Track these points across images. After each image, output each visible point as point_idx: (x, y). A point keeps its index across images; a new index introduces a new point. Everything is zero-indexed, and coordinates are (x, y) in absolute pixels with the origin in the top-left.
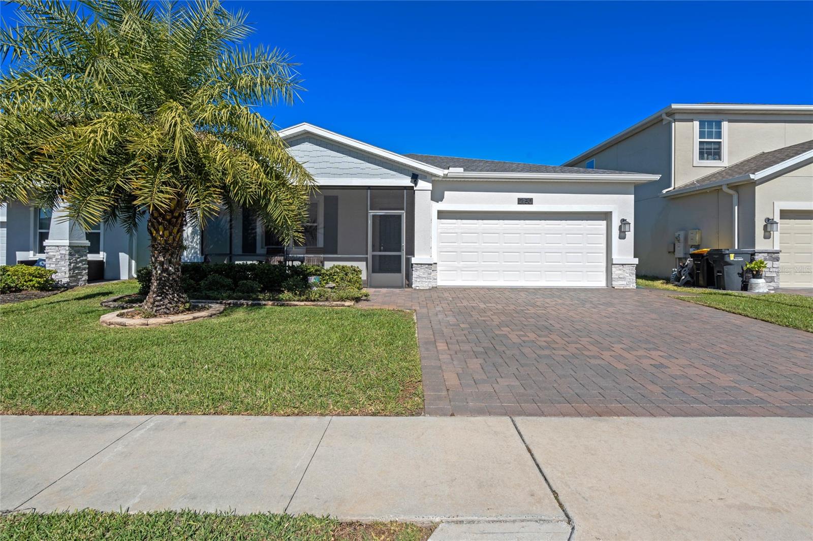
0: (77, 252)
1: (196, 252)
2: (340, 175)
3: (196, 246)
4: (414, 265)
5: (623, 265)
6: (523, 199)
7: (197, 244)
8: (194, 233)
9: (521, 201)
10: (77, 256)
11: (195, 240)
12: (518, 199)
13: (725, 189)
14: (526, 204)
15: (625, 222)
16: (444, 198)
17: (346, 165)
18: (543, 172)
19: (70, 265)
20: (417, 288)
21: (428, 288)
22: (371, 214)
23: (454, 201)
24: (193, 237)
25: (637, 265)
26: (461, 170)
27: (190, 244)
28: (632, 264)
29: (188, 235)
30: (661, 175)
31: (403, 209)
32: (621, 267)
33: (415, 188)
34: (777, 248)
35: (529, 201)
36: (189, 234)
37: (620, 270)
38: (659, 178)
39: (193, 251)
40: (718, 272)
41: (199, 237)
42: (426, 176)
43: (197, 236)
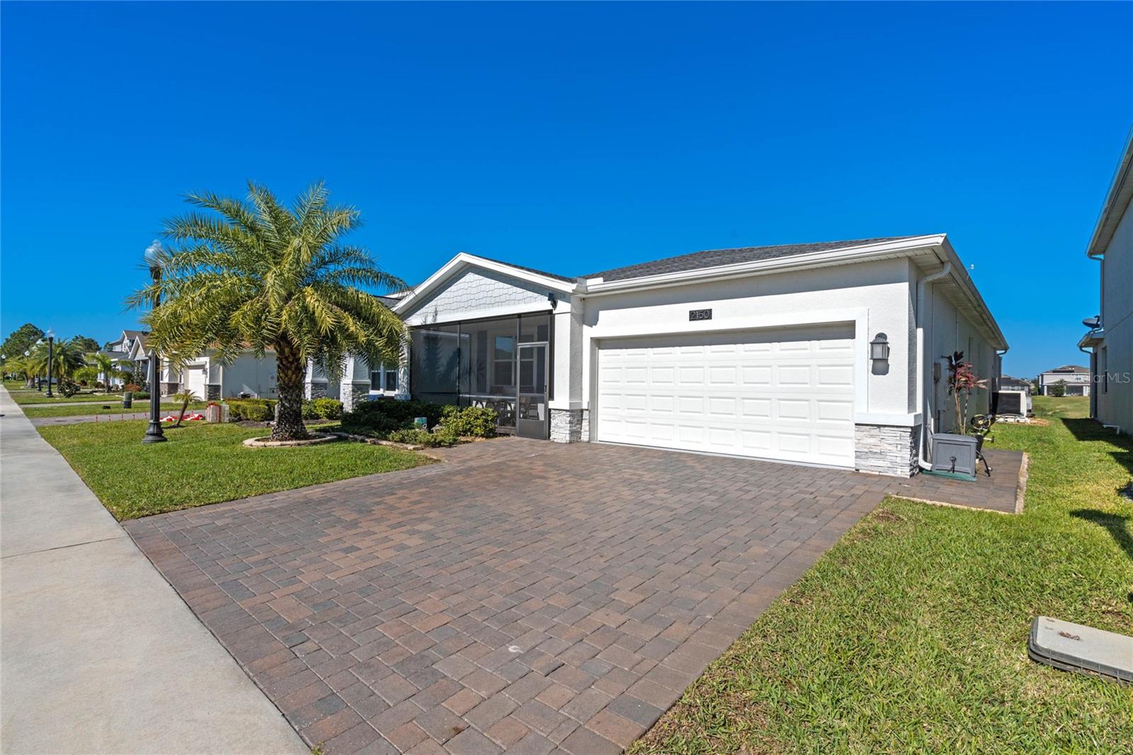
0: (359, 389)
2: (478, 306)
4: (552, 411)
5: (879, 426)
6: (696, 311)
9: (694, 316)
10: (359, 392)
12: (690, 312)
14: (701, 319)
15: (881, 340)
16: (598, 320)
17: (496, 293)
18: (737, 262)
19: (353, 399)
20: (555, 441)
21: (565, 442)
22: (520, 347)
23: (612, 322)
25: (911, 427)
26: (600, 280)
28: (901, 427)
30: (945, 234)
31: (547, 340)
32: (875, 431)
33: (554, 312)
35: (707, 315)
37: (872, 436)
38: (941, 240)
41: (406, 377)
42: (564, 296)
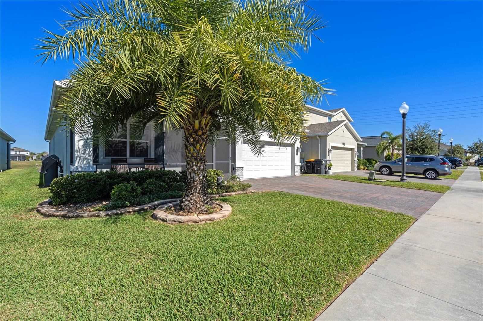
1: (89, 163)
3: (89, 158)
5: (297, 166)
6: (270, 135)
7: (90, 156)
8: (85, 146)
11: (87, 152)
13: (318, 137)
15: (298, 148)
24: (85, 150)
27: (82, 155)
29: (78, 147)
34: (330, 159)
36: (80, 147)
39: (85, 162)
40: (318, 168)
41: (91, 149)
43: (89, 149)
